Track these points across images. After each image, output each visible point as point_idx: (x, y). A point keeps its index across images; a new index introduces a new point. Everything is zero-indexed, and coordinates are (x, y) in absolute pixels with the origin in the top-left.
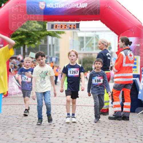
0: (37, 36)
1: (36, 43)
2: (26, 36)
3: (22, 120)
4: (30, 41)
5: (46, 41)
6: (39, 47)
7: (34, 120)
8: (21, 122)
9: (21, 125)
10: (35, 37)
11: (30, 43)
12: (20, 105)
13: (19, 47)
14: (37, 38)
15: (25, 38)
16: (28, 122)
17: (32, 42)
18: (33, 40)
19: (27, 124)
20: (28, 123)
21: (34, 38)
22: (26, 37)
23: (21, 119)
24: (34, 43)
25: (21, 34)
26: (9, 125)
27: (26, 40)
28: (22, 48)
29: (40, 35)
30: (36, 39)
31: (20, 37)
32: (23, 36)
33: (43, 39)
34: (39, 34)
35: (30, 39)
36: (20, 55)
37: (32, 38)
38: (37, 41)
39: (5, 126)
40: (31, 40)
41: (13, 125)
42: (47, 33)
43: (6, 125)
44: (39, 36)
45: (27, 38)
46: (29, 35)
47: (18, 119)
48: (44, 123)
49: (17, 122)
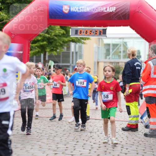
1: (58, 50)
2: (47, 42)
4: (52, 48)
5: (69, 48)
6: (61, 54)
7: (55, 135)
8: (41, 136)
9: (41, 140)
10: (58, 44)
11: (52, 50)
13: (39, 54)
14: (60, 45)
15: (46, 44)
16: (49, 137)
19: (48, 139)
21: (56, 45)
22: (47, 43)
23: (41, 133)
24: (56, 50)
25: (42, 41)
26: (28, 140)
27: (47, 46)
28: (42, 55)
29: (63, 42)
30: (58, 46)
31: (42, 43)
32: (45, 43)
33: (65, 46)
34: (62, 41)
35: (51, 46)
36: (40, 63)
37: (53, 44)
38: (59, 48)
41: (32, 140)
42: (71, 40)
43: (25, 140)
44: (61, 43)
46: (51, 41)
47: (38, 133)
48: (66, 139)
49: (37, 137)
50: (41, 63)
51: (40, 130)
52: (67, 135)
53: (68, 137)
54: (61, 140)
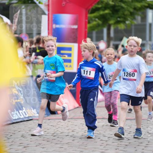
0: (129, 11)
1: (127, 22)
2: (111, 11)
3: (107, 142)
4: (119, 19)
6: (133, 27)
7: (127, 144)
8: (107, 145)
9: (107, 150)
10: (126, 13)
11: (118, 22)
12: (102, 119)
13: (100, 28)
14: (129, 13)
15: (109, 14)
16: (118, 146)
17: (121, 19)
18: (122, 17)
19: (116, 149)
20: (118, 148)
21: (124, 14)
22: (111, 12)
23: (106, 141)
24: (124, 22)
25: (103, 8)
26: (88, 150)
27: (111, 16)
28: (105, 30)
29: (135, 9)
30: (126, 15)
32: (107, 11)
33: (138, 15)
34: (133, 7)
35: (117, 16)
36: (102, 41)
37: (120, 13)
38: (129, 19)
39: (82, 150)
40: (119, 17)
41: (95, 150)
42: (146, 5)
43: (84, 150)
44: (132, 10)
45: (113, 13)
46: (117, 8)
47: (102, 140)
48: (143, 149)
49: (101, 146)
50: (104, 42)
51: (105, 136)
52: (144, 144)
53: (146, 147)
54: (136, 150)
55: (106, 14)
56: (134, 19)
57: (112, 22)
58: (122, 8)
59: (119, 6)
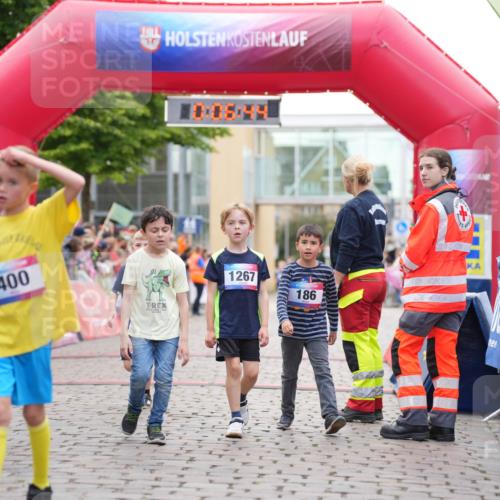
0: (130, 145)
1: (129, 169)
2: (91, 144)
3: (78, 437)
4: (109, 163)
5: (163, 162)
6: (140, 181)
7: (120, 440)
8: (75, 444)
9: (74, 456)
10: (126, 149)
11: (107, 170)
14: (132, 152)
15: (89, 150)
16: (100, 447)
17: (116, 164)
18: (117, 160)
19: (96, 454)
20: (100, 450)
21: (120, 153)
22: (92, 148)
23: (75, 435)
24: (121, 169)
25: (75, 139)
27: (93, 157)
29: (143, 142)
30: (126, 155)
31: (73, 148)
32: (84, 145)
33: (151, 155)
34: (140, 138)
35: (105, 156)
37: (113, 150)
38: (131, 163)
39: (18, 458)
40: (111, 160)
42: (168, 136)
43: (21, 458)
44: (138, 145)
45: (96, 150)
46: (104, 139)
47: (64, 434)
49: (62, 446)
51: (72, 425)
54: (140, 454)
55: (83, 150)
56: (144, 162)
57: (94, 168)
58: (117, 138)
59: (109, 134)
